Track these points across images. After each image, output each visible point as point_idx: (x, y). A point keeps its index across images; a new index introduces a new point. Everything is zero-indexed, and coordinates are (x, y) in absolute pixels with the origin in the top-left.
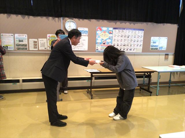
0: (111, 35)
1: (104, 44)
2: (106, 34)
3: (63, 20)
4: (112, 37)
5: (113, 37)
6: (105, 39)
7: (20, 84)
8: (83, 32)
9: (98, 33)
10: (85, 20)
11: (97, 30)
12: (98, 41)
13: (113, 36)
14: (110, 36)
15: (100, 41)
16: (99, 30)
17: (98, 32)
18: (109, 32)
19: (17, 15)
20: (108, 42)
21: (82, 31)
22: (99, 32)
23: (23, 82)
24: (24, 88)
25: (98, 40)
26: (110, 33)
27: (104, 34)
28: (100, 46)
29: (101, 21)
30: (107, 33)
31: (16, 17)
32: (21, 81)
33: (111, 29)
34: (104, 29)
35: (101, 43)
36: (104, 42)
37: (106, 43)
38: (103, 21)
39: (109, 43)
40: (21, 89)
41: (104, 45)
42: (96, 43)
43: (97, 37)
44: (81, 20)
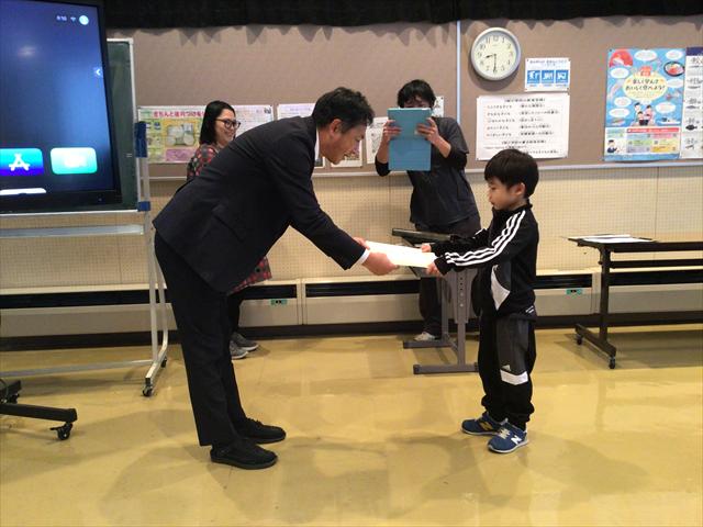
0: (675, 83)
1: (644, 123)
2: (650, 78)
3: (463, 31)
4: (680, 91)
5: (686, 89)
6: (645, 101)
7: (300, 303)
8: (547, 76)
9: (615, 77)
10: (557, 24)
11: (612, 64)
12: (612, 113)
13: (687, 84)
14: (673, 87)
15: (625, 114)
16: (618, 60)
17: (614, 73)
18: (668, 68)
19: (286, 27)
20: (663, 112)
21: (544, 72)
22: (618, 73)
23: (307, 296)
24: (311, 321)
25: (614, 106)
26: (672, 74)
27: (645, 78)
28: (626, 135)
29: (629, 20)
30: (656, 76)
31: (284, 34)
32: (301, 292)
33: (676, 54)
34: (644, 56)
35: (628, 122)
36: (641, 117)
37: (652, 121)
38: (638, 21)
39: (665, 120)
40: (300, 323)
41: (644, 127)
42: (605, 122)
43: (610, 96)
44: (540, 25)
